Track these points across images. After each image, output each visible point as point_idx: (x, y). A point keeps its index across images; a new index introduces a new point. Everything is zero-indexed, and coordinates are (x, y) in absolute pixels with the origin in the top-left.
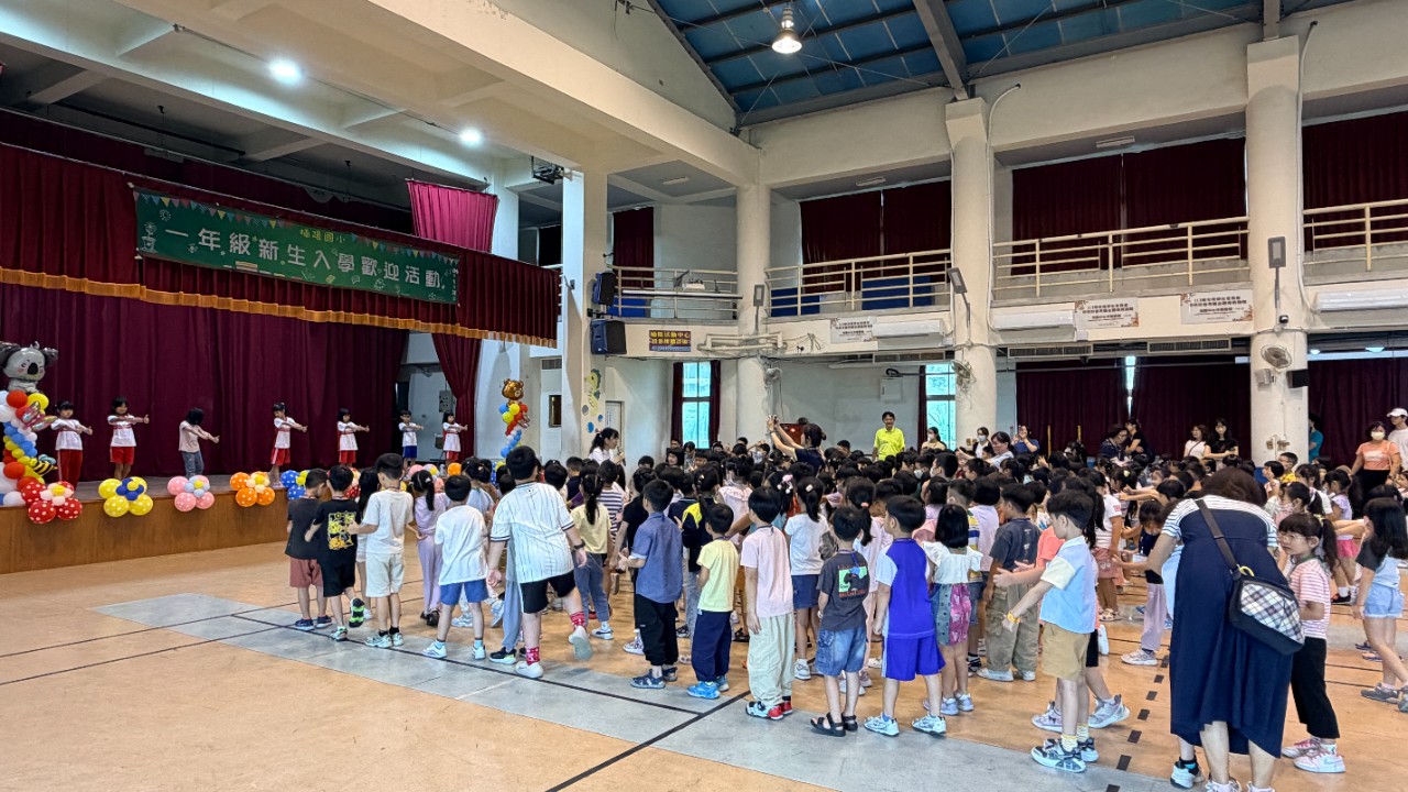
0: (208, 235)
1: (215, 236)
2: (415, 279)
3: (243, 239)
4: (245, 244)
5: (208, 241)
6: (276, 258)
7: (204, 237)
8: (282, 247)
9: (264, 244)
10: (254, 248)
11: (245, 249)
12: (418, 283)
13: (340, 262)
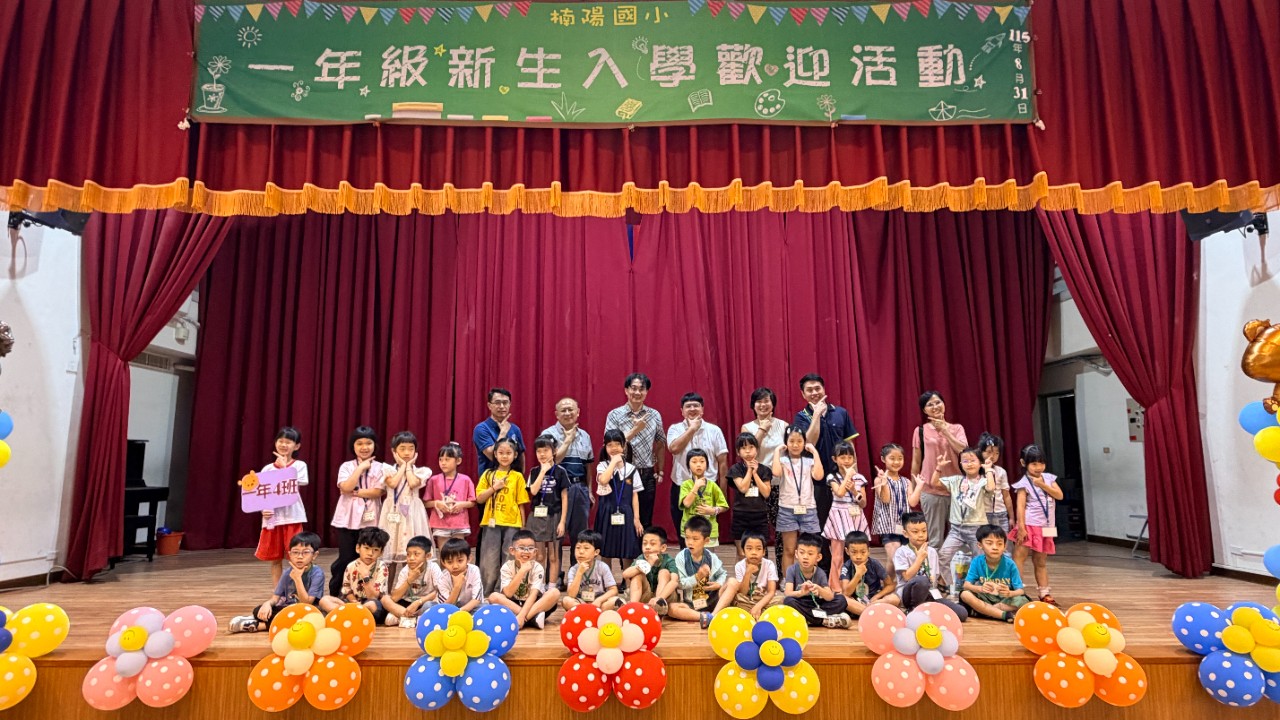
0: (337, 60)
1: (349, 60)
2: (885, 76)
3: (413, 55)
4: (416, 66)
5: (334, 72)
6: (487, 85)
7: (327, 67)
8: (504, 58)
9: (462, 57)
10: (438, 69)
11: (417, 75)
12: (893, 82)
13: (653, 66)
